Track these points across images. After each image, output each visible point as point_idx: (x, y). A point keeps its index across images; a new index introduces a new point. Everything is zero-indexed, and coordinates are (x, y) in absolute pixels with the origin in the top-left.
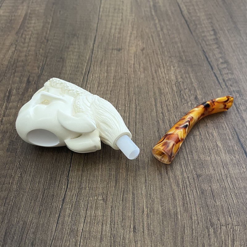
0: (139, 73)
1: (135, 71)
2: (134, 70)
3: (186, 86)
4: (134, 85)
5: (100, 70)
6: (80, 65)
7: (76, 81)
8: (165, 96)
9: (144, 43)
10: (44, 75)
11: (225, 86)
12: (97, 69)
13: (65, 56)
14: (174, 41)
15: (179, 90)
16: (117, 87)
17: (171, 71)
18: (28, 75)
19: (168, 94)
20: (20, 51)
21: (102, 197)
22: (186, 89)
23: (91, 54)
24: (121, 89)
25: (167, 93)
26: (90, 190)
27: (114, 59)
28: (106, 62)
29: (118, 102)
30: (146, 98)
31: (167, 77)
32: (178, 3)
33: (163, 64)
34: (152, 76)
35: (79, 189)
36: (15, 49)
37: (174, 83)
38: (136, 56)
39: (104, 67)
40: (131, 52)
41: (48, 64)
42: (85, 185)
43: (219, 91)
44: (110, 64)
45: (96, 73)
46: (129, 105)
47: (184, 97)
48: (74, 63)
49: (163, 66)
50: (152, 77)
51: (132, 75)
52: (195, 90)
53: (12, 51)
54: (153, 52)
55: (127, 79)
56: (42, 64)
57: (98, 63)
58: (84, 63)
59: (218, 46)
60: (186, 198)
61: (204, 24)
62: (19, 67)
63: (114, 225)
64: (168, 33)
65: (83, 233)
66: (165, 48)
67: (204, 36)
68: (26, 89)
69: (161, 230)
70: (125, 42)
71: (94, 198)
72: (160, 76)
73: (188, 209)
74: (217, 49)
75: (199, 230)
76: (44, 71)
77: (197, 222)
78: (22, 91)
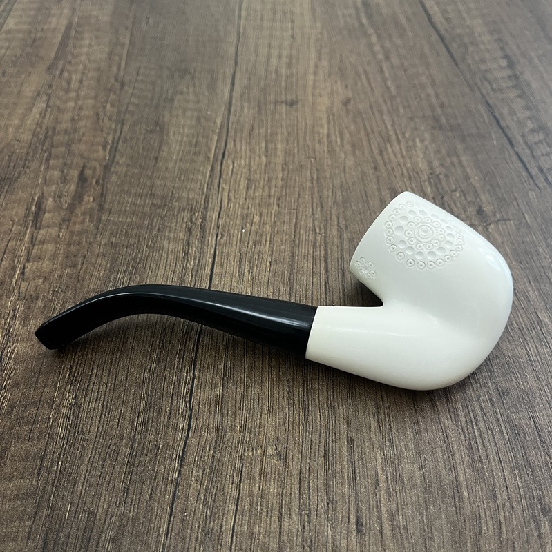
0: (343, 155)
1: (332, 152)
2: (330, 149)
3: (455, 185)
4: (333, 184)
5: (250, 151)
6: (201, 139)
7: (195, 177)
9: (349, 87)
10: (118, 163)
11: (545, 184)
12: (244, 148)
13: (166, 119)
15: (439, 194)
16: (292, 189)
17: (416, 151)
18: (82, 165)
20: (59, 109)
21: (276, 449)
22: (456, 191)
23: (226, 113)
24: (301, 193)
26: (244, 432)
27: (281, 126)
28: (263, 131)
29: (296, 223)
30: (364, 212)
31: (409, 165)
33: (397, 135)
34: (374, 162)
35: (218, 430)
36: (48, 106)
37: (426, 177)
38: (331, 117)
39: (259, 144)
40: (318, 108)
41: (126, 139)
42: (231, 422)
43: (533, 195)
44: (271, 135)
45: (241, 158)
46: (323, 231)
48: (188, 136)
49: (398, 138)
50: (373, 165)
51: (325, 161)
52: (476, 193)
53: (39, 111)
54: (371, 107)
55: (314, 169)
56: (114, 139)
57: (244, 135)
58: (211, 135)
59: (519, 92)
60: (478, 446)
61: (483, 43)
62: (58, 147)
63: (309, 517)
64: (403, 65)
65: (234, 540)
66: (398, 100)
67: (486, 71)
68: (78, 197)
69: (424, 526)
70: (305, 86)
71: (256, 451)
72: (390, 161)
73: (484, 474)
74: (518, 100)
75: (515, 523)
76: (117, 154)
77: (508, 505)
78: (68, 201)
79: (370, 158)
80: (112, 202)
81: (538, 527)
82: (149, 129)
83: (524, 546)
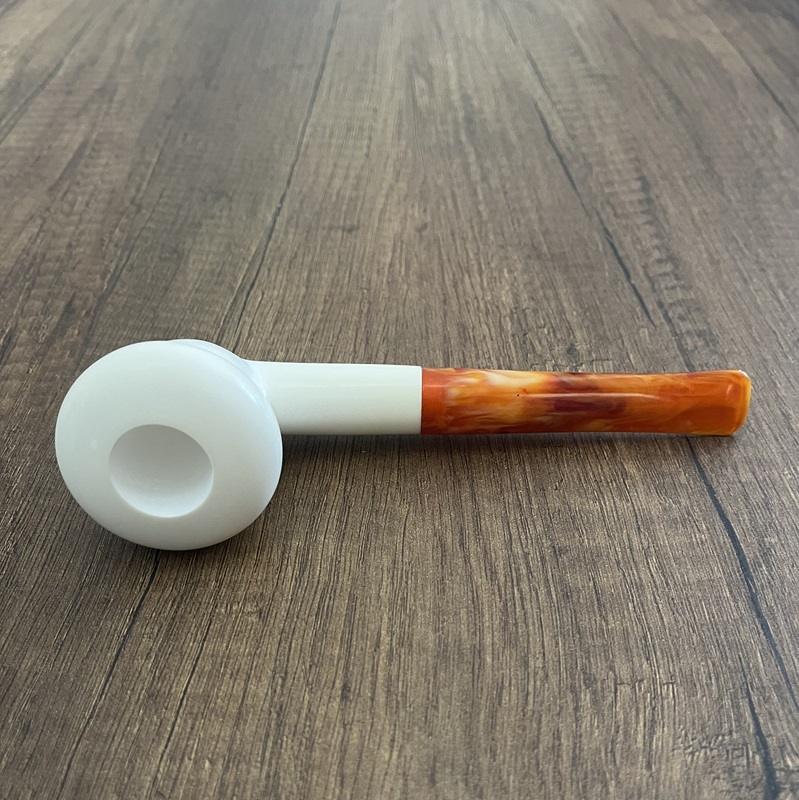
0: (405, 287)
1: (392, 283)
2: (390, 280)
3: (544, 320)
4: (386, 319)
6: (227, 267)
7: (211, 309)
8: (476, 346)
9: (429, 211)
10: (117, 293)
11: (663, 320)
12: (280, 277)
14: (517, 206)
15: (522, 330)
16: (332, 324)
17: (501, 282)
18: (72, 294)
19: (488, 339)
20: (54, 235)
21: (257, 606)
22: (544, 327)
23: (265, 240)
24: (344, 329)
25: (484, 337)
26: (220, 587)
28: (308, 259)
32: (540, 113)
33: (480, 264)
35: (187, 584)
36: (41, 230)
37: (508, 311)
38: (399, 244)
39: (301, 273)
40: (384, 234)
41: (132, 267)
42: (206, 575)
43: (644, 332)
44: (317, 264)
45: (274, 288)
47: (533, 348)
49: (480, 268)
50: (442, 297)
51: (382, 293)
52: (570, 330)
53: (30, 235)
54: (453, 234)
56: (117, 267)
57: (282, 263)
58: (240, 263)
59: (650, 218)
60: (515, 608)
61: (613, 163)
62: (44, 275)
63: (284, 679)
64: (504, 186)
65: (184, 702)
66: (490, 225)
67: (611, 194)
68: (60, 330)
69: (429, 693)
70: (372, 210)
71: (231, 607)
72: (465, 293)
73: (517, 640)
74: (647, 227)
75: (546, 694)
76: (118, 283)
77: (541, 673)
78: (47, 334)
79: (439, 291)
80: (103, 335)
81: (577, 699)
82: (163, 256)
83: (553, 720)
